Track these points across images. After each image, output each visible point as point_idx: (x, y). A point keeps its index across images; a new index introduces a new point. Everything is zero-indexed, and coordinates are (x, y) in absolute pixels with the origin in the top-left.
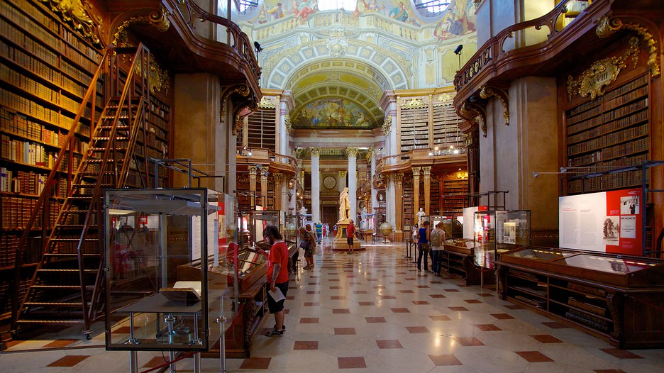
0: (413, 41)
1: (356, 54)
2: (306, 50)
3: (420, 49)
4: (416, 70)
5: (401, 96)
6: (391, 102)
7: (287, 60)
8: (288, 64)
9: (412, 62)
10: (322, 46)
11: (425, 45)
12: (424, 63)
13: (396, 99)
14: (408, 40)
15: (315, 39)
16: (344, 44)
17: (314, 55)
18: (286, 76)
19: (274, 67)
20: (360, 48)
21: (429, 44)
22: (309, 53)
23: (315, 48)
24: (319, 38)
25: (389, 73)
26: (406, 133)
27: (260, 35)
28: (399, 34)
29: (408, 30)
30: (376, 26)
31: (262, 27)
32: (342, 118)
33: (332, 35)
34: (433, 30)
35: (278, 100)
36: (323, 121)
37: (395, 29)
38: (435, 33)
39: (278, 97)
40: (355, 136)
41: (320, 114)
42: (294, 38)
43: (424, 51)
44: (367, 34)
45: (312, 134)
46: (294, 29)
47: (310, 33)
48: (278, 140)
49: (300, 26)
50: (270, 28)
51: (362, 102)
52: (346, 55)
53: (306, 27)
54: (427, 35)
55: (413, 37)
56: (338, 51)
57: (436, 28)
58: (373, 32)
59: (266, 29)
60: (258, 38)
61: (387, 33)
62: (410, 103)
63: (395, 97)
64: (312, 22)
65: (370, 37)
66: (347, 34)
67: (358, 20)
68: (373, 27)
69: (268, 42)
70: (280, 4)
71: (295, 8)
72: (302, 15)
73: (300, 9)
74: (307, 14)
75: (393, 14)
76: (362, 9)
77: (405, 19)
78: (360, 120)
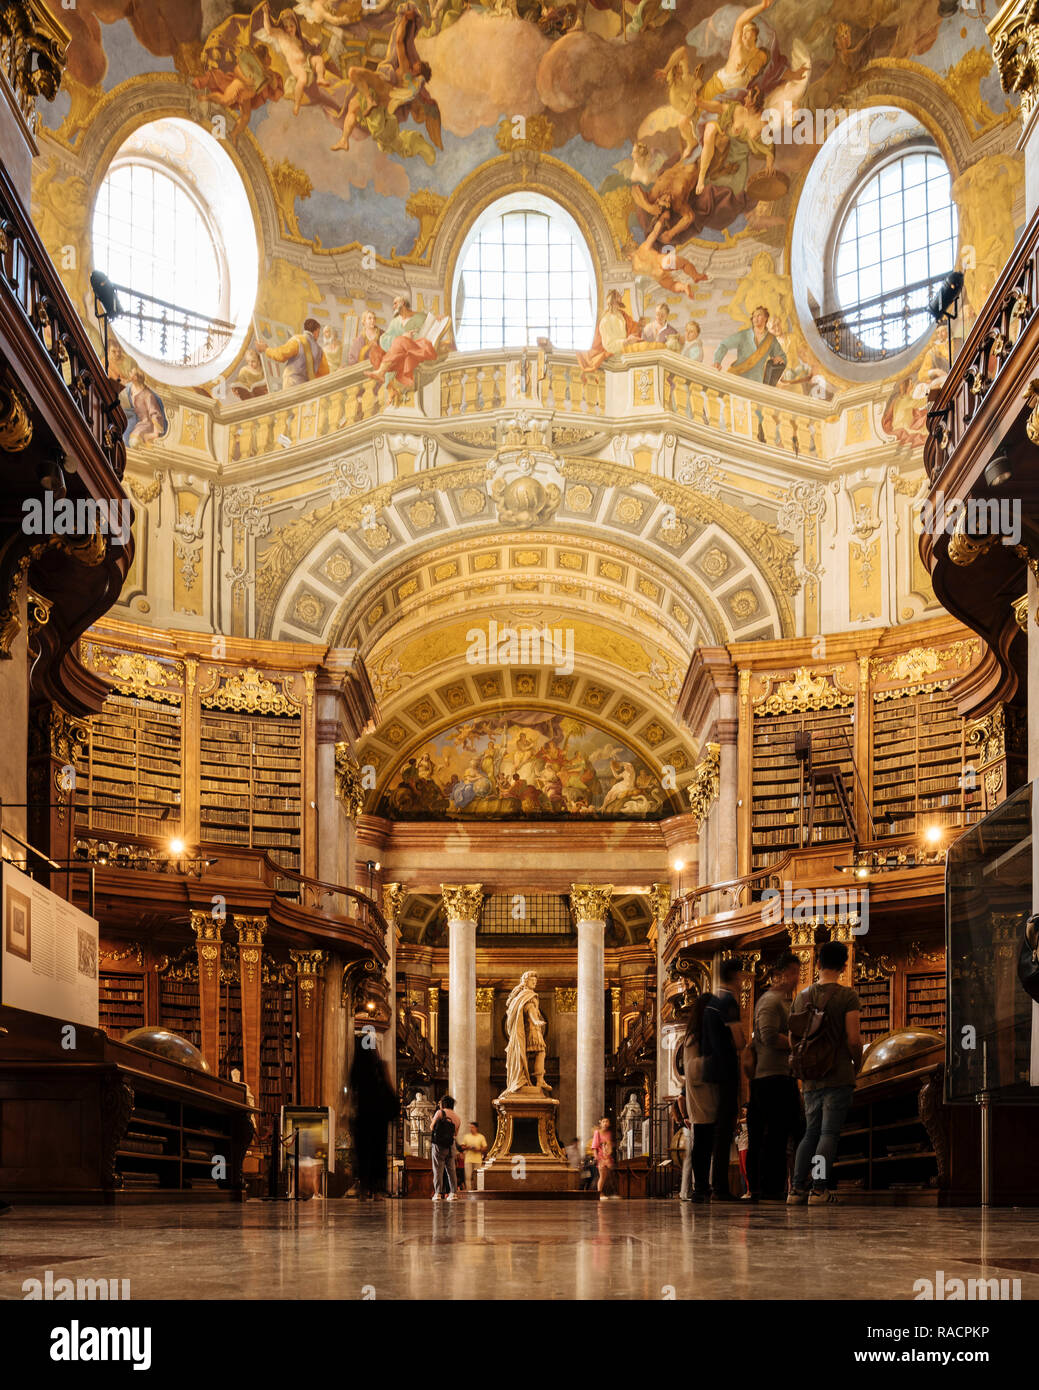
0: (804, 460)
1: (592, 516)
2: (412, 502)
3: (829, 489)
4: (813, 566)
5: (756, 666)
6: (717, 692)
7: (345, 539)
8: (346, 554)
9: (798, 541)
10: (468, 488)
11: (849, 470)
12: (846, 536)
13: (737, 678)
14: (786, 455)
15: (444, 460)
16: (550, 476)
17: (439, 521)
18: (340, 600)
19: (296, 565)
20: (609, 493)
21: (863, 465)
22: (423, 514)
23: (444, 498)
24: (459, 457)
25: (713, 585)
26: (772, 805)
27: (245, 446)
28: (750, 434)
29: (785, 415)
30: (668, 404)
31: (248, 414)
32: (557, 783)
33: (504, 443)
34: (879, 409)
35: (310, 684)
36: (490, 793)
37: (738, 415)
38: (888, 421)
39: (310, 675)
40: (602, 847)
41: (479, 767)
42: (366, 456)
43: (842, 494)
44: (637, 440)
45: (451, 840)
46: (371, 423)
47: (427, 436)
48: (311, 830)
49: (389, 410)
50: (281, 415)
51: (627, 724)
52: (558, 519)
53: (409, 412)
54: (857, 430)
55: (804, 442)
56: (531, 507)
57: (893, 399)
58: (656, 429)
59: (264, 419)
60: (236, 456)
61: (707, 431)
62: (787, 691)
63: (734, 671)
64: (432, 391)
65: (644, 449)
66: (561, 441)
67: (600, 383)
68: (655, 410)
69: (272, 469)
70: (312, 326)
71: (371, 336)
72: (396, 367)
73: (390, 344)
74: (416, 361)
75: (732, 356)
76: (615, 341)
77: (773, 372)
78: (620, 789)
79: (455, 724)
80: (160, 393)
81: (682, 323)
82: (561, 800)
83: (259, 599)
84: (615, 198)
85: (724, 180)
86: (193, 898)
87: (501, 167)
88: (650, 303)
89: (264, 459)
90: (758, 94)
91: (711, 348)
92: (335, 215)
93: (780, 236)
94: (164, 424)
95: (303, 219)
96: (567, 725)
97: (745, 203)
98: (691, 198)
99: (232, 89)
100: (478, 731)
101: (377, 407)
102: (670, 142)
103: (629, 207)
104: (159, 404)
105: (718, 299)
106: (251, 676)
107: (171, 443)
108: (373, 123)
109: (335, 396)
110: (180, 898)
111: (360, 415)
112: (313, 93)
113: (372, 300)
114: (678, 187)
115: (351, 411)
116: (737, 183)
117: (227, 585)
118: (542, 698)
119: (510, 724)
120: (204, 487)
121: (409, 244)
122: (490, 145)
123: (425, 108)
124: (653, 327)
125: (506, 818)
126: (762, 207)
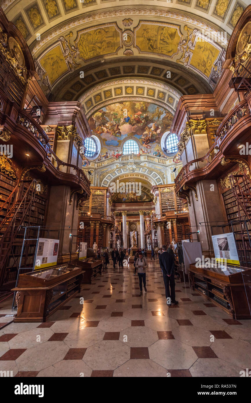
0: (164, 165)
1: (140, 171)
2: (118, 170)
3: (168, 168)
4: (166, 176)
5: (161, 188)
7: (110, 175)
9: (164, 173)
10: (125, 169)
11: (170, 166)
12: (170, 173)
13: (158, 189)
14: (162, 164)
15: (122, 166)
16: (134, 167)
17: (121, 172)
18: (109, 181)
19: (104, 178)
20: (141, 169)
21: (171, 165)
22: (119, 172)
23: (122, 170)
24: (124, 165)
25: (154, 178)
26: (164, 204)
27: (99, 165)
28: (158, 162)
29: (162, 160)
30: (148, 159)
31: (99, 162)
33: (129, 164)
34: (172, 159)
36: (128, 199)
37: (156, 160)
38: (174, 161)
39: (106, 190)
40: (143, 206)
41: (126, 196)
42: (113, 166)
43: (169, 168)
44: (144, 163)
45: (123, 205)
46: (113, 162)
47: (120, 163)
48: (105, 209)
49: (115, 161)
50: (103, 162)
51: (145, 190)
52: (135, 172)
53: (118, 161)
54: (170, 161)
55: (164, 163)
56: (132, 170)
57: (174, 158)
58: (147, 162)
59: (101, 163)
60: (98, 167)
61: (153, 162)
64: (120, 159)
65: (145, 164)
66: (136, 163)
67: (140, 157)
68: (146, 160)
70: (107, 153)
71: (113, 154)
72: (116, 157)
73: (115, 154)
74: (118, 156)
75: (155, 154)
76: (141, 153)
77: (160, 156)
78: (145, 198)
81: (149, 151)
82: (137, 200)
83: (100, 182)
84: (141, 140)
85: (153, 138)
88: (145, 149)
89: (101, 167)
90: (156, 130)
91: (152, 154)
92: (110, 142)
93: (159, 143)
94: (89, 164)
95: (106, 143)
97: (155, 140)
99: (99, 132)
101: (114, 161)
102: (147, 135)
103: (142, 140)
104: (89, 162)
105: (153, 149)
106: (99, 191)
107: (90, 166)
108: (114, 134)
109: (109, 160)
111: (112, 162)
112: (107, 132)
113: (114, 150)
114: (148, 139)
115: (111, 161)
117: (96, 180)
120: (94, 170)
121: (118, 145)
122: (127, 136)
123: (120, 133)
124: (145, 152)
125: (130, 202)
126: (157, 140)
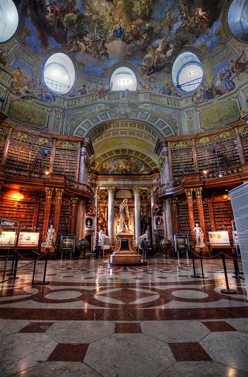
0: (177, 107)
1: (137, 117)
2: (102, 114)
3: (182, 111)
4: (180, 124)
5: (171, 142)
6: (163, 147)
7: (88, 120)
8: (89, 123)
9: (177, 120)
10: (113, 112)
11: (186, 108)
12: (186, 119)
13: (167, 144)
14: (173, 106)
15: (108, 108)
16: (128, 110)
17: (107, 117)
18: (87, 130)
19: (78, 125)
20: (140, 113)
21: (189, 107)
22: (104, 117)
23: (108, 114)
24: (111, 107)
25: (161, 128)
26: (176, 167)
27: (70, 104)
28: (166, 103)
29: (173, 100)
30: (150, 99)
31: (71, 99)
32: (130, 168)
33: (120, 105)
34: (191, 98)
35: (80, 145)
36: (117, 170)
37: (164, 101)
38: (192, 100)
39: (80, 143)
40: (139, 180)
41: (115, 166)
42: (94, 107)
43: (185, 113)
44: (145, 105)
45: (109, 179)
46: (94, 102)
47: (105, 104)
48: (77, 172)
49: (98, 100)
50: (77, 100)
52: (130, 117)
53: (102, 100)
54: (187, 102)
55: (177, 104)
56: (125, 115)
57: (193, 97)
58: (148, 103)
59: (74, 100)
60: (68, 106)
61: (158, 103)
62: (178, 146)
63: (166, 143)
64: (106, 97)
65: (146, 106)
66: (130, 105)
67: (138, 96)
68: (148, 100)
69: (75, 108)
70: (84, 86)
71: (95, 88)
72: (100, 93)
73: (99, 89)
74: (103, 92)
75: (162, 91)
76: (140, 89)
77: (170, 93)
78: (142, 170)
79: (110, 158)
80: (54, 95)
81: (153, 86)
82: (131, 172)
83: (71, 130)
84: (140, 68)
85: (159, 64)
86: (46, 185)
87: (119, 63)
88: (147, 83)
89: (73, 107)
90: (164, 51)
91: (158, 90)
92: (90, 69)
93: (170, 72)
94: (55, 100)
95: (84, 70)
96: (132, 159)
97: (163, 68)
98: (153, 67)
99: (72, 50)
100: (115, 159)
101: (96, 99)
102: (149, 59)
103: (142, 69)
104: (54, 97)
105: (159, 82)
106: (67, 143)
107: (55, 103)
108: (97, 56)
109: (88, 97)
110: (43, 184)
111: (93, 100)
112: (86, 51)
113: (96, 83)
114: (151, 66)
115: (91, 99)
116: (162, 65)
117: (64, 127)
118: (127, 154)
119: (121, 158)
120: (62, 111)
121: (103, 74)
122: (117, 60)
124: (147, 87)
125: (120, 175)
126: (166, 68)
